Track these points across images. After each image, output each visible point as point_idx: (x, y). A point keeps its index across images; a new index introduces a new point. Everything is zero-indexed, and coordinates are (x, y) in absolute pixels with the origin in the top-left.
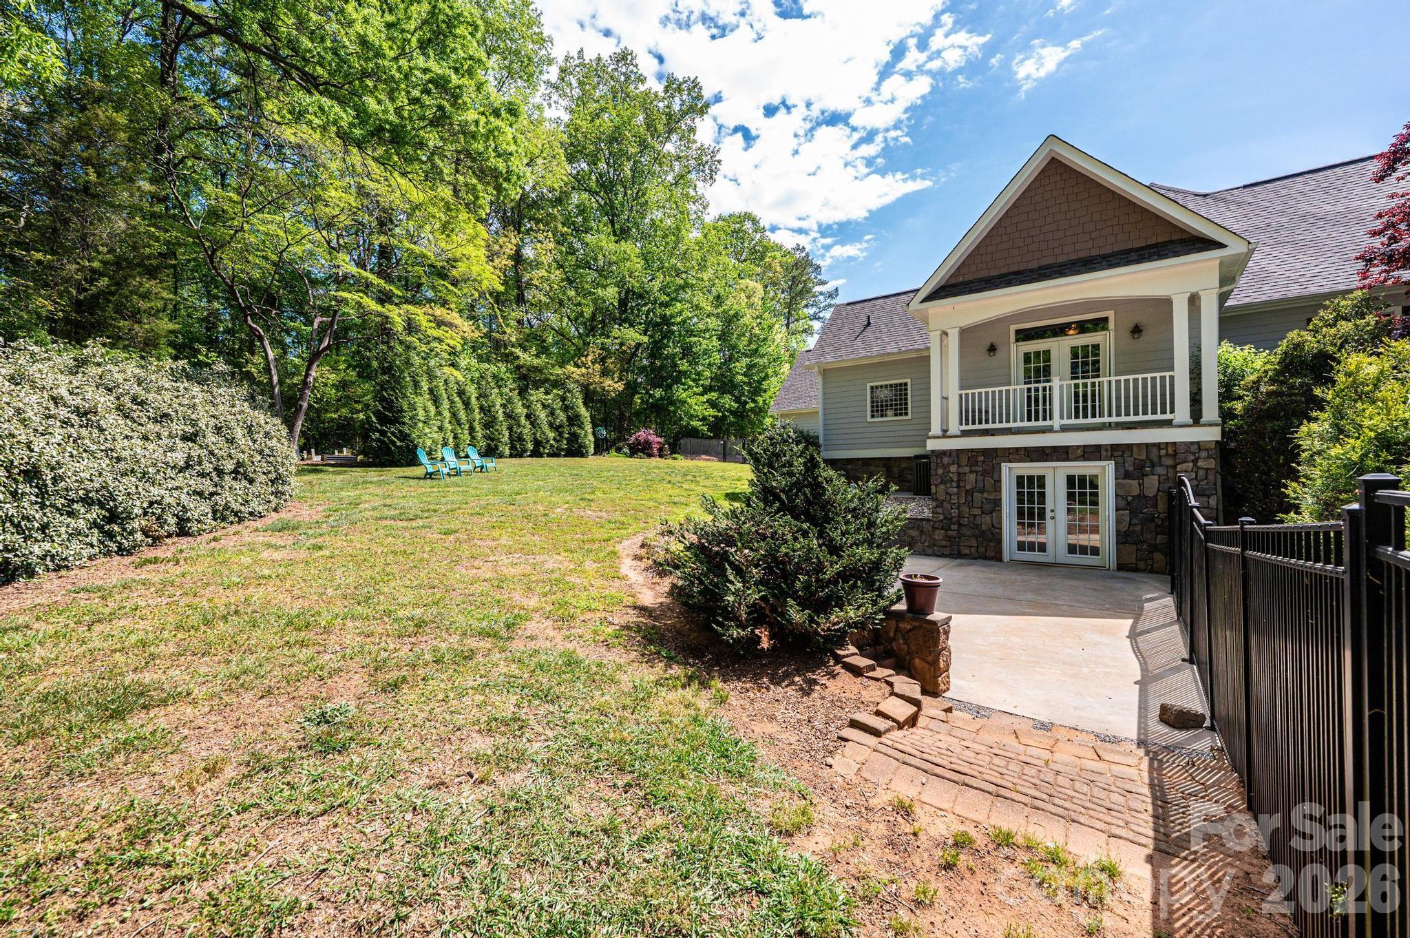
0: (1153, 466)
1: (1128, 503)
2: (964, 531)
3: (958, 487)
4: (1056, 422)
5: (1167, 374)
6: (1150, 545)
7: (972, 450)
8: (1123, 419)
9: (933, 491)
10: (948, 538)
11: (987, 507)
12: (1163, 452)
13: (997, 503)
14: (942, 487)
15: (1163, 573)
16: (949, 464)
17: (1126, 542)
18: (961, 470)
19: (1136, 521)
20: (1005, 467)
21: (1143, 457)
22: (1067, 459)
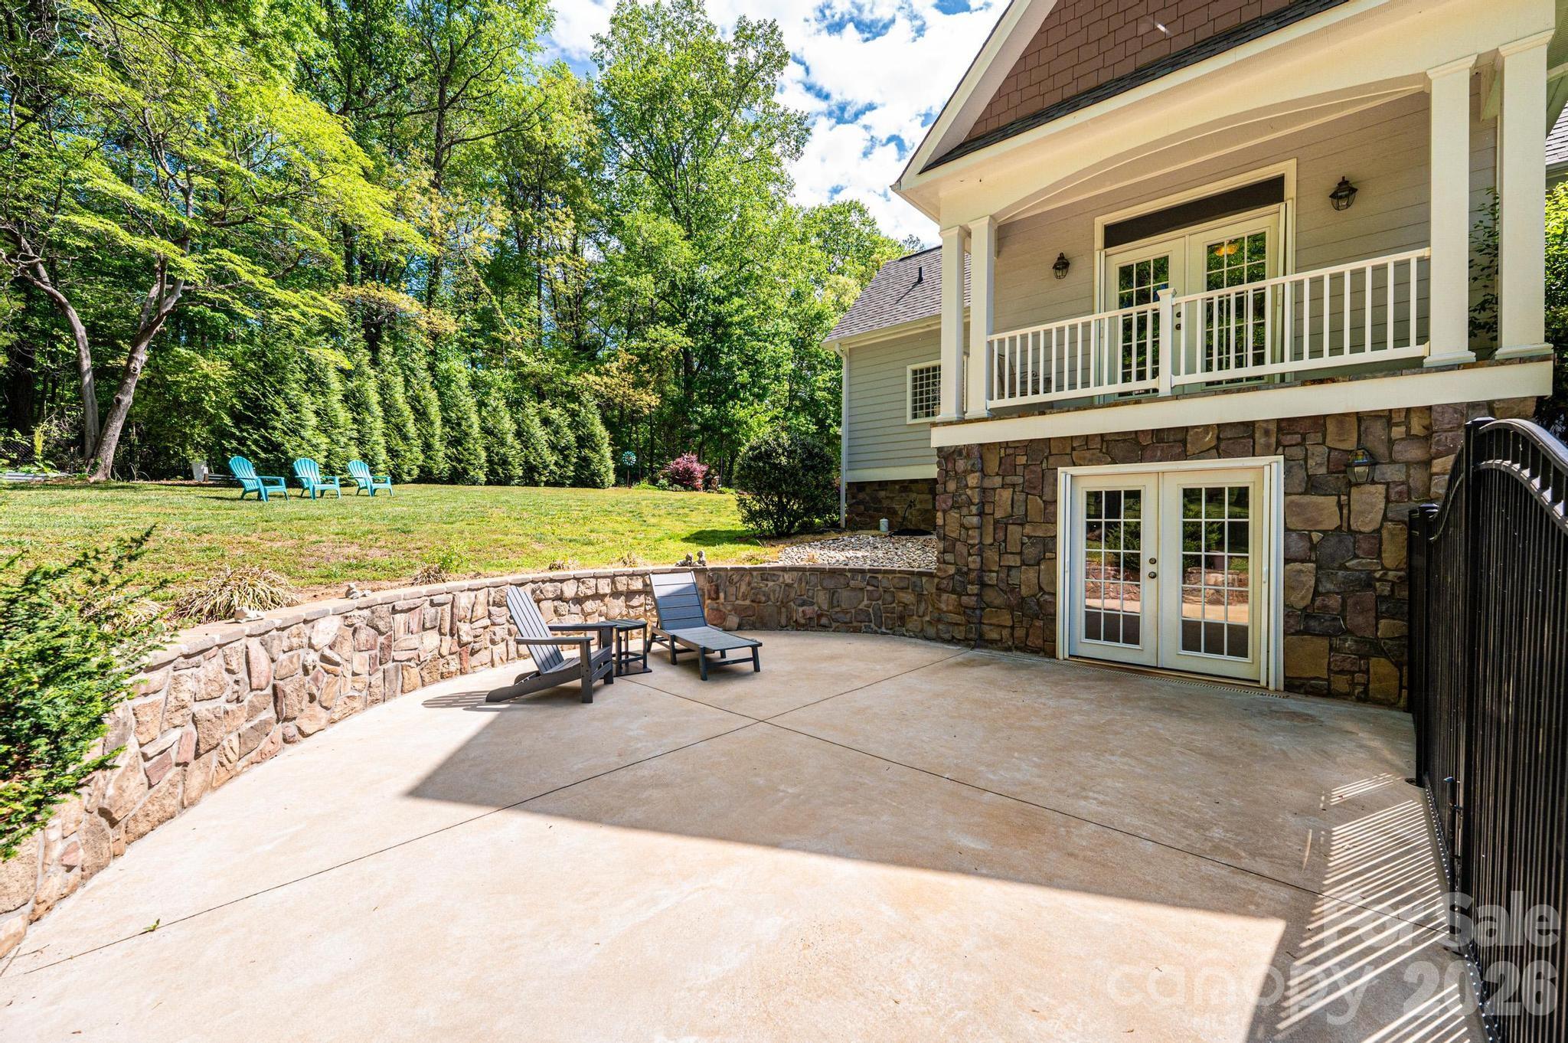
0: (1373, 463)
1: (1313, 547)
2: (990, 596)
3: (981, 514)
4: (1164, 383)
5: (1412, 256)
6: (1362, 641)
7: (1007, 445)
8: (1307, 364)
9: (940, 521)
10: (962, 610)
11: (1031, 552)
12: (1398, 432)
13: (1048, 544)
14: (954, 514)
15: (1391, 705)
16: (966, 472)
17: (1306, 631)
18: (987, 483)
19: (1330, 586)
20: (1064, 473)
21: (1350, 444)
22: (1184, 456)
